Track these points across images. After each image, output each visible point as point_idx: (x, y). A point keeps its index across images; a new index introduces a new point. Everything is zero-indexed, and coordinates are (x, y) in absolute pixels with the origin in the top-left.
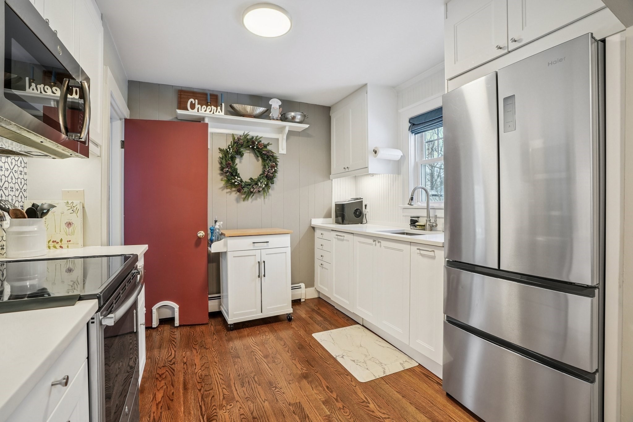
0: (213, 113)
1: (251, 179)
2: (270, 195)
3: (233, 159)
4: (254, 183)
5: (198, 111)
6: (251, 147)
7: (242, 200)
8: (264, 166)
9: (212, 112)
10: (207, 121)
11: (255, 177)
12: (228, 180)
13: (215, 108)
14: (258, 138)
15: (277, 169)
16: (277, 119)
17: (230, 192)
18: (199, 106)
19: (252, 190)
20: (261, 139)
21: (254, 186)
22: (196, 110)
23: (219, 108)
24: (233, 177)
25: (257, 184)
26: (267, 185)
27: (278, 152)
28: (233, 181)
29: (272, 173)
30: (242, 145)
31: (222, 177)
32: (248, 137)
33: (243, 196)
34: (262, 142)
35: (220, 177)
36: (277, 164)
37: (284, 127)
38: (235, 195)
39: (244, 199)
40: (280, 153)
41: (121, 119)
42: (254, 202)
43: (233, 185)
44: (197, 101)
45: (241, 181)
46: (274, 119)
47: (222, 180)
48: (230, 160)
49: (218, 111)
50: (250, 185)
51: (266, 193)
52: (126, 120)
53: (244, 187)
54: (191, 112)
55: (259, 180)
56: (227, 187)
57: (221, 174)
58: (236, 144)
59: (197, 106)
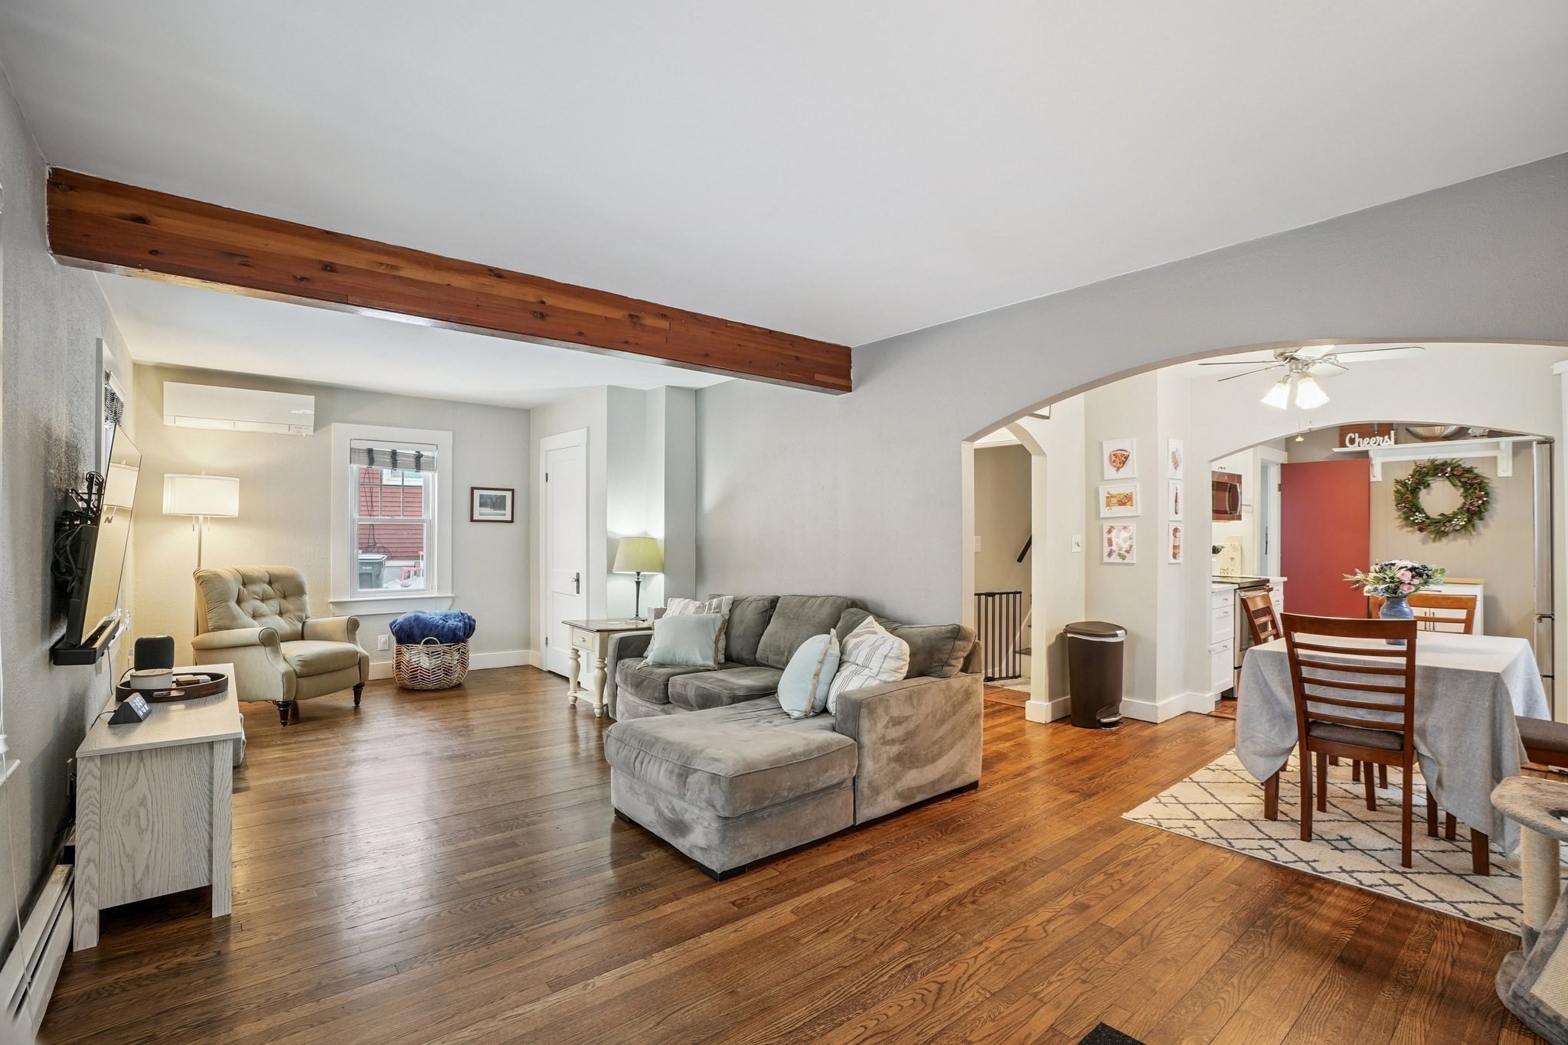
0: (1379, 445)
1: (1442, 515)
2: (1480, 534)
3: (1415, 491)
4: (1447, 519)
5: (1359, 446)
6: (1440, 475)
7: (1431, 540)
8: (1465, 497)
9: (1377, 443)
10: (1371, 454)
11: (1448, 512)
12: (1407, 518)
13: (1382, 438)
14: (1454, 462)
15: (1489, 500)
16: (1483, 436)
17: (1413, 532)
18: (1361, 440)
19: (1443, 529)
20: (1460, 463)
21: (1448, 524)
22: (1356, 444)
23: (1387, 437)
24: (1412, 514)
25: (1450, 521)
26: (1469, 521)
27: (1496, 474)
28: (1412, 518)
29: (1478, 507)
30: (1427, 474)
31: (1400, 513)
32: (1437, 463)
33: (1433, 536)
34: (1463, 466)
35: (1397, 514)
36: (1487, 494)
37: (1498, 443)
38: (1419, 535)
39: (1434, 540)
40: (1499, 476)
41: (1277, 464)
42: (1453, 544)
43: (1413, 523)
44: (1357, 435)
45: (1428, 517)
46: (1475, 436)
47: (1399, 518)
48: (1408, 492)
49: (1385, 441)
50: (1439, 522)
51: (1471, 533)
52: (1283, 466)
53: (1429, 526)
54: (1351, 448)
55: (1455, 514)
56: (1407, 525)
57: (1399, 510)
58: (1418, 474)
59: (1357, 440)
